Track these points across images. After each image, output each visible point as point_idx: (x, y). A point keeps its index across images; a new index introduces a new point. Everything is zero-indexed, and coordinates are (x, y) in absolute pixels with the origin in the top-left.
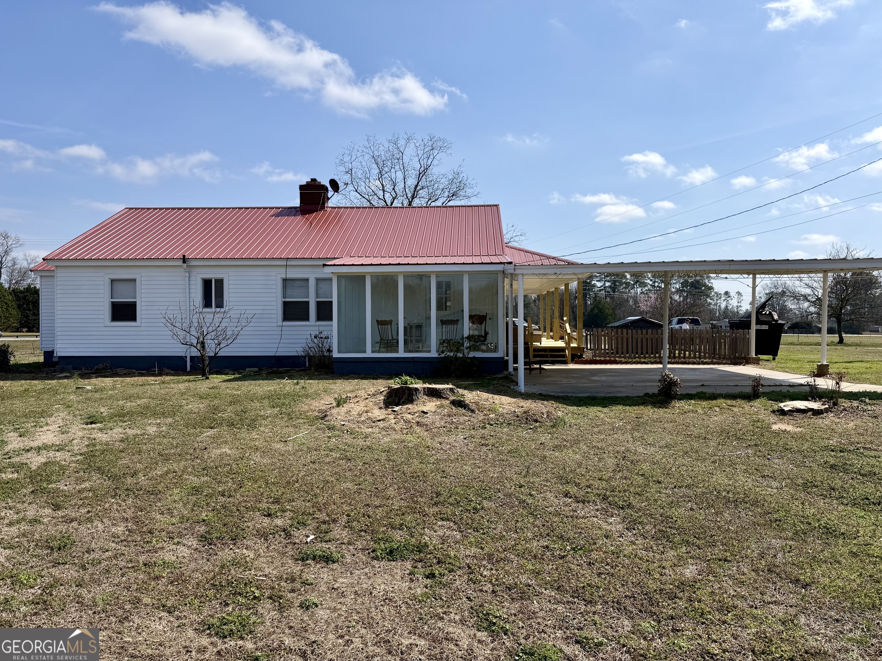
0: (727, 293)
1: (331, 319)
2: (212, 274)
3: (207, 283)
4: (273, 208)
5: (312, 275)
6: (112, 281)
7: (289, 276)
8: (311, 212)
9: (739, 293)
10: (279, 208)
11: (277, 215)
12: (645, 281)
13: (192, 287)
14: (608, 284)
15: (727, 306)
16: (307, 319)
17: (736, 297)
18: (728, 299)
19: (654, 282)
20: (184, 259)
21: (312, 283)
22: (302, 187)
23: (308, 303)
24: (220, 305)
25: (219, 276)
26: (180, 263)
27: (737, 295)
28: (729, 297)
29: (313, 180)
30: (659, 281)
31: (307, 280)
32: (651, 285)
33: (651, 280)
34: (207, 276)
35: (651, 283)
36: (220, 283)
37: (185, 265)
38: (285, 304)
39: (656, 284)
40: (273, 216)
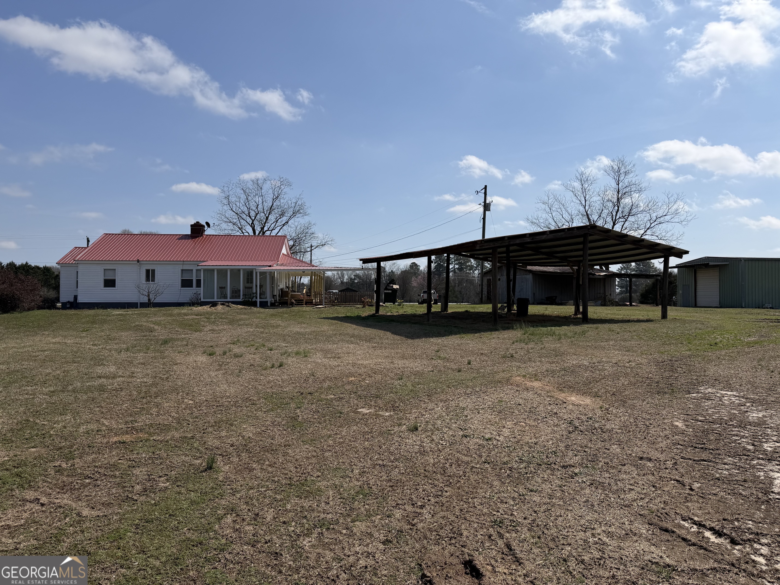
1: (200, 287)
2: (150, 267)
3: (148, 271)
4: (177, 235)
5: (194, 268)
6: (105, 270)
7: (184, 268)
8: (196, 237)
10: (180, 235)
11: (179, 239)
13: (141, 273)
16: (192, 286)
20: (138, 261)
21: (194, 272)
22: (192, 226)
23: (192, 280)
24: (153, 280)
25: (153, 268)
26: (136, 262)
29: (198, 222)
31: (192, 270)
34: (148, 268)
36: (153, 271)
37: (138, 263)
38: (182, 280)
40: (177, 239)
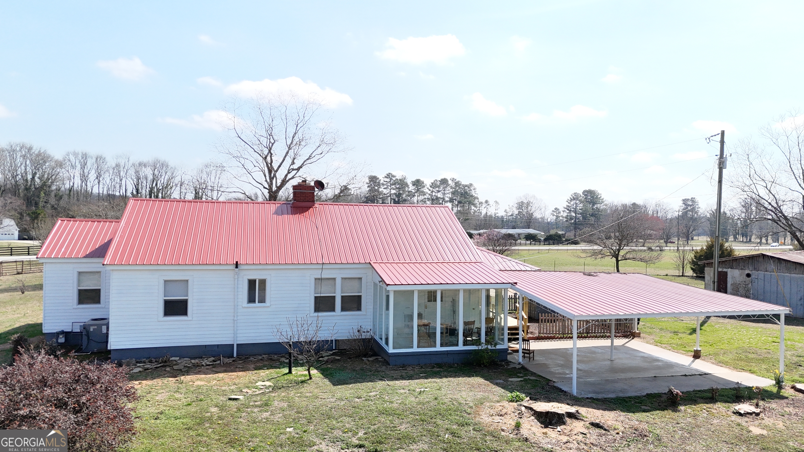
0: (487, 202)
2: (257, 276)
3: (252, 283)
5: (338, 275)
6: (165, 281)
7: (321, 276)
9: (496, 202)
12: (424, 190)
13: (240, 286)
14: (393, 192)
15: (487, 212)
16: (333, 309)
17: (494, 205)
18: (488, 207)
19: (432, 192)
20: (237, 265)
21: (339, 282)
22: (295, 187)
23: (334, 297)
24: (262, 300)
25: (262, 277)
26: (233, 267)
27: (495, 204)
28: (488, 205)
30: (436, 191)
31: (334, 279)
32: (429, 194)
33: (430, 190)
34: (253, 277)
35: (429, 192)
36: (263, 282)
37: (237, 269)
38: (316, 297)
39: (434, 194)
